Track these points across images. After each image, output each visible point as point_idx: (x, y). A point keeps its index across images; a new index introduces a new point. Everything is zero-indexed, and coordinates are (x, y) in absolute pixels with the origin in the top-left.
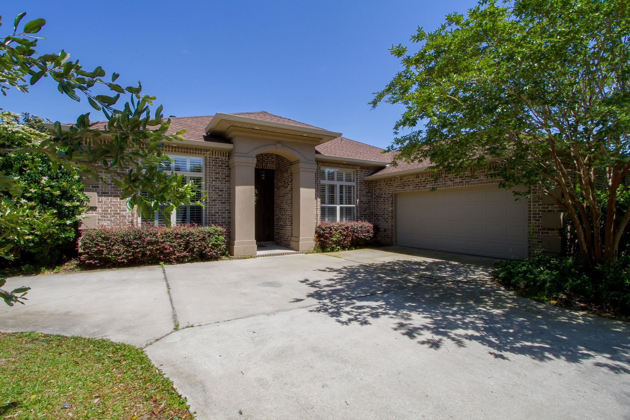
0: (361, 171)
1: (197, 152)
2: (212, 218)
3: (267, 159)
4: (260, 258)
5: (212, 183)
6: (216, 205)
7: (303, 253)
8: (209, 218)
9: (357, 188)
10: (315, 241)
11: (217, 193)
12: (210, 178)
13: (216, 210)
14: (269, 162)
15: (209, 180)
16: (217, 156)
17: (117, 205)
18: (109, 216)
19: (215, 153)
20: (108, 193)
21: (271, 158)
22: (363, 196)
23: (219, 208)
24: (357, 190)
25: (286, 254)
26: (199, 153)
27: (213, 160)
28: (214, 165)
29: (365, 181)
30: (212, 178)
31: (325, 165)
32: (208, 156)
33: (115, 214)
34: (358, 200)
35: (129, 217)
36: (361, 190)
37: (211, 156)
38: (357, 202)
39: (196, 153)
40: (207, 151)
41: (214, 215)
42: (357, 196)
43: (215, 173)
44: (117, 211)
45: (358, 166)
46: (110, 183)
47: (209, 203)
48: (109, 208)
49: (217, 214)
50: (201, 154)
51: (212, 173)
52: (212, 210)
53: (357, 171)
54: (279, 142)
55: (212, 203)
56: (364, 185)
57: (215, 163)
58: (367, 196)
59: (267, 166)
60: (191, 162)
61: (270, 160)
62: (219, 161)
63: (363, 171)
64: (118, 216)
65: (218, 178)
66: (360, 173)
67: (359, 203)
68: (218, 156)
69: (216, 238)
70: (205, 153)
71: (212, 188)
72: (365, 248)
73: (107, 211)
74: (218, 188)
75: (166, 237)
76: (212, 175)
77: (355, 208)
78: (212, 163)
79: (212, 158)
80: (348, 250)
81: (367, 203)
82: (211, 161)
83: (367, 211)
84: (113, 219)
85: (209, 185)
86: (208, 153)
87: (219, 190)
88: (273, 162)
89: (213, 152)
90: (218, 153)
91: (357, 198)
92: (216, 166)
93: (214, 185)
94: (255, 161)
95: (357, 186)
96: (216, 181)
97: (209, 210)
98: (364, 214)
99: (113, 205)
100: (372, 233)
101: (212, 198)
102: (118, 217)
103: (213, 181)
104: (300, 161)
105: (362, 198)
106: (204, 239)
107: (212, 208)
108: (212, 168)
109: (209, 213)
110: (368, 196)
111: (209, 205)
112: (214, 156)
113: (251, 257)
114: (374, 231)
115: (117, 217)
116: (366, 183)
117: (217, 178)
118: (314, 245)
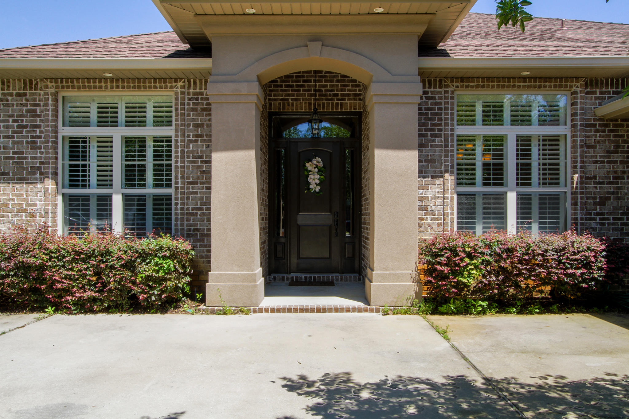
0: (588, 93)
1: (158, 85)
2: (188, 220)
3: (342, 90)
4: (264, 314)
5: (188, 147)
6: (196, 193)
7: (378, 311)
8: (182, 220)
9: (574, 141)
10: (418, 282)
11: (199, 167)
12: (184, 135)
13: (197, 203)
14: (349, 95)
15: (182, 141)
16: (198, 90)
17: (22, 195)
18: (10, 215)
19: (195, 83)
20: (8, 174)
21: (353, 86)
22: (595, 162)
23: (202, 198)
24: (573, 147)
25: (336, 310)
26: (161, 87)
27: (190, 99)
28: (193, 110)
29: (600, 119)
30: (189, 136)
31: (467, 87)
32: (179, 90)
33: (18, 211)
34: (576, 177)
35: (41, 216)
36: (589, 147)
37: (186, 90)
38: (572, 178)
39: (155, 87)
40: (176, 81)
41: (192, 214)
42: (574, 162)
43: (195, 125)
44: (21, 205)
45: (577, 79)
46: (11, 155)
47: (183, 188)
48: (10, 200)
49: (199, 212)
50: (166, 87)
51: (189, 125)
52: (187, 204)
53: (575, 93)
54: (315, 38)
55: (188, 188)
56: (597, 131)
57: (194, 104)
58: (609, 162)
59: (342, 105)
60: (126, 107)
61: (350, 90)
62: (202, 99)
63: (594, 93)
64: (24, 215)
65: (201, 136)
66: (582, 98)
67: (581, 183)
68: (201, 89)
69: (157, 264)
70: (174, 84)
71: (188, 157)
72: (572, 312)
73: (7, 205)
74: (201, 157)
75: (57, 257)
76: (189, 130)
77: (569, 196)
78: (188, 104)
79: (189, 94)
80: (520, 312)
81: (610, 183)
82: (186, 101)
83: (610, 205)
84: (15, 219)
85: (183, 151)
86: (180, 84)
87: (202, 162)
88: (356, 95)
89: (189, 81)
90: (201, 84)
91: (575, 167)
92: (196, 110)
93: (193, 151)
94: (256, 89)
95: (573, 136)
96: (196, 141)
97: (183, 204)
98: (597, 214)
99: (17, 195)
100: (600, 269)
101: (188, 178)
102: (24, 217)
103: (190, 141)
104: (374, 79)
105: (592, 169)
106: (129, 266)
107: (188, 198)
108: (189, 115)
109: (182, 209)
110: (615, 162)
111: (183, 193)
112: (191, 90)
113: (242, 311)
114: (608, 262)
115: (21, 216)
116: (607, 126)
117: (197, 136)
118: (413, 294)
